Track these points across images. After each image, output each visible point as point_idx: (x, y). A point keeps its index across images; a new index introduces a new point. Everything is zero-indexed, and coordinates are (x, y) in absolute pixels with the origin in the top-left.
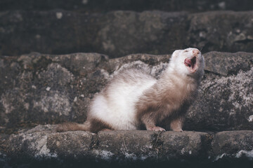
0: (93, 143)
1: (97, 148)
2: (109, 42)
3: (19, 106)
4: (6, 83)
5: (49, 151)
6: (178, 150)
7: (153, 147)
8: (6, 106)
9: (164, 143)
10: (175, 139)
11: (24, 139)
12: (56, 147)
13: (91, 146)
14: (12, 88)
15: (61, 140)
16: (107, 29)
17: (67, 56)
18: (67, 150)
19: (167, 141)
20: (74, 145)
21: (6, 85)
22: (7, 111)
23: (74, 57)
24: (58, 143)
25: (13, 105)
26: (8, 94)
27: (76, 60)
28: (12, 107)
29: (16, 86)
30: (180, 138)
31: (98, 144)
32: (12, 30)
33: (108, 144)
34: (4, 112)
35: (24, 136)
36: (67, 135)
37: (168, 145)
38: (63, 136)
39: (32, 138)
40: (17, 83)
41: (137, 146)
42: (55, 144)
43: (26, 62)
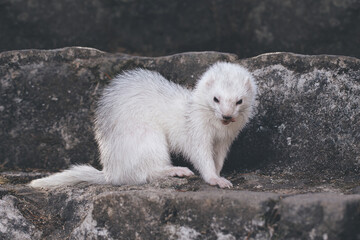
0: (167, 213)
1: (173, 222)
2: (265, 28)
3: (87, 138)
4: (68, 100)
5: (95, 223)
6: (304, 233)
7: (266, 225)
8: (66, 137)
9: (282, 218)
10: (300, 213)
11: (70, 199)
12: (107, 218)
13: (163, 219)
14: (77, 109)
15: (115, 205)
16: (261, 8)
17: (168, 58)
18: (124, 223)
19: (286, 215)
20: (135, 216)
21: (68, 103)
22: (68, 146)
23: (177, 59)
24: (110, 212)
25: (78, 137)
26: (70, 118)
27: (181, 65)
28: (76, 140)
29: (84, 107)
30: (308, 210)
31: (175, 214)
32: (118, 14)
33: (190, 216)
34: (63, 146)
35: (70, 194)
36: (125, 197)
37: (288, 224)
38: (118, 198)
39: (81, 197)
40: (85, 101)
41: (237, 221)
42: (105, 212)
43: (102, 68)
